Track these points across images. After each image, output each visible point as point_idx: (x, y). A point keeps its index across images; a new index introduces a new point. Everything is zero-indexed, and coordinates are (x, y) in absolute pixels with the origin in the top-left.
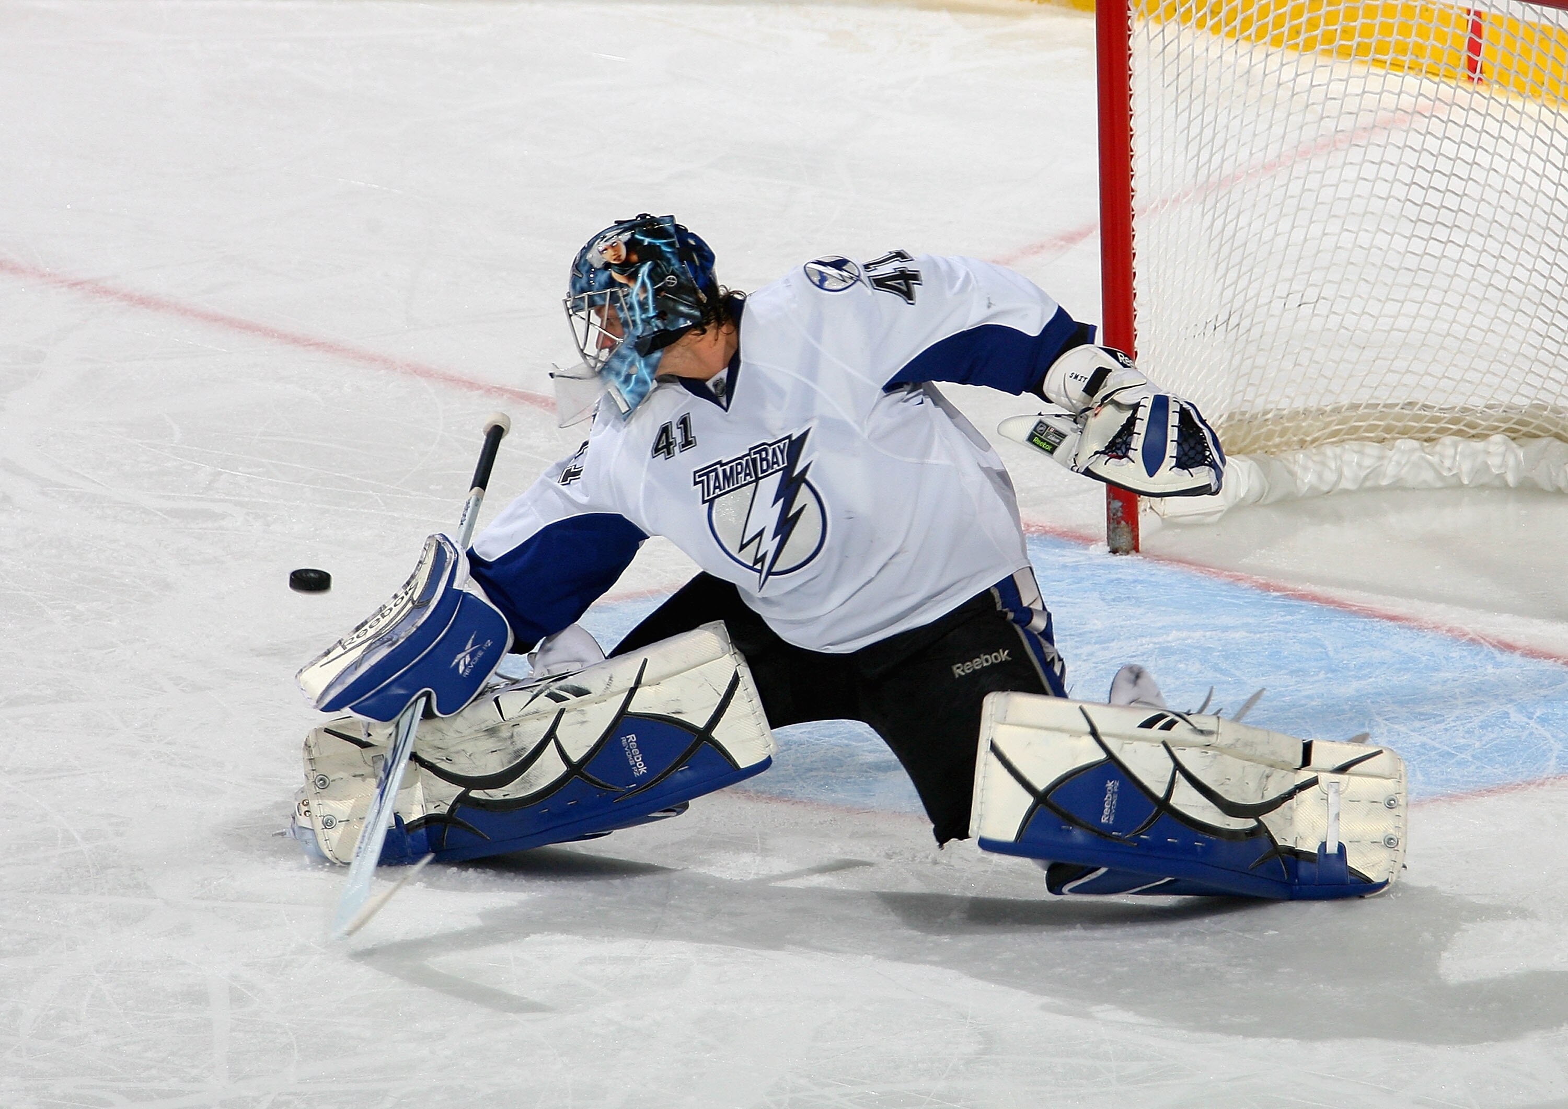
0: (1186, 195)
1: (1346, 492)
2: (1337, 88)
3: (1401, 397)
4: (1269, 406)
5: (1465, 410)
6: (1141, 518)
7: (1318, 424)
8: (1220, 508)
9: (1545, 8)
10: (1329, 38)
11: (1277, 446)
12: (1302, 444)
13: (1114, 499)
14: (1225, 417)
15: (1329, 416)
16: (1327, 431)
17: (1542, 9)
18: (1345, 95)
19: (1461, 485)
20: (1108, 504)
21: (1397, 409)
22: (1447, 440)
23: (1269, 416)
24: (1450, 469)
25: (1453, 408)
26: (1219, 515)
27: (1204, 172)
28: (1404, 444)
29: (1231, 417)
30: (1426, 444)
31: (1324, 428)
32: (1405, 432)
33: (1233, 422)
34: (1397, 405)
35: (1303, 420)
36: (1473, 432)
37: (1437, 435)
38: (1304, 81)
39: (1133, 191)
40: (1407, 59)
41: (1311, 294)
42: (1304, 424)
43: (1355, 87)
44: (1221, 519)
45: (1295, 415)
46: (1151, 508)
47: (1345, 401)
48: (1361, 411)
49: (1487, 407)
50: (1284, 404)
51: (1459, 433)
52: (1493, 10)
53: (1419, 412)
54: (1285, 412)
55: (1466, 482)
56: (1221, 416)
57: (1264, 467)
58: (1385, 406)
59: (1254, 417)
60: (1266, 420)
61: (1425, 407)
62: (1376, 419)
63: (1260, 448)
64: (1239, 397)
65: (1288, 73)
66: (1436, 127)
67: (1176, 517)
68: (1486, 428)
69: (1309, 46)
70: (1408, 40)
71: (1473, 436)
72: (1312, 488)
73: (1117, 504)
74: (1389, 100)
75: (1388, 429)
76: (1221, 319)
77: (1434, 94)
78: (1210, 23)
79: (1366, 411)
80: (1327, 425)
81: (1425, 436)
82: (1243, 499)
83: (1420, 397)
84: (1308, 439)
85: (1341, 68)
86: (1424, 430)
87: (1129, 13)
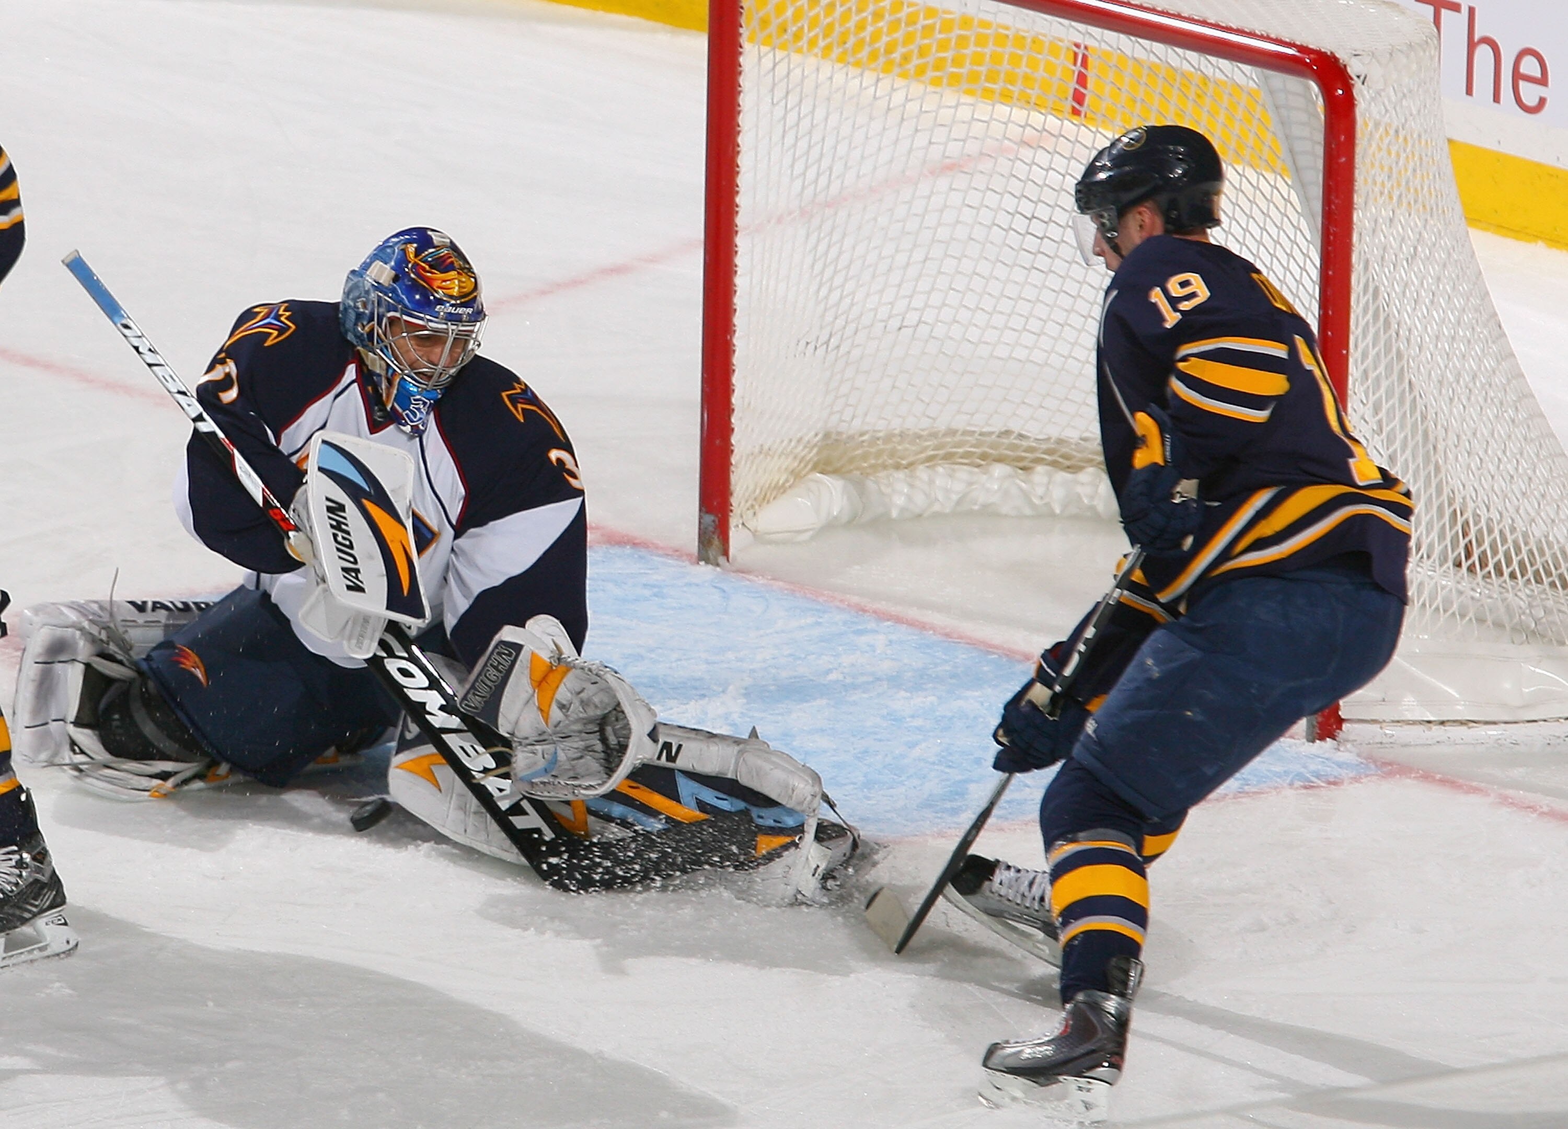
0: (790, 214)
1: (937, 516)
2: (945, 115)
3: (997, 426)
4: (866, 428)
5: (1060, 441)
6: (732, 533)
7: (914, 448)
8: (811, 527)
9: (1155, 44)
10: (939, 65)
11: (872, 466)
12: (897, 467)
13: (708, 512)
14: (820, 436)
15: (926, 440)
16: (923, 455)
17: (1151, 45)
18: (954, 122)
19: (1052, 515)
20: (700, 518)
21: (994, 437)
22: (1040, 469)
23: (865, 438)
24: (1042, 498)
25: (1049, 439)
26: (811, 532)
27: (809, 192)
28: (999, 470)
29: (827, 435)
30: (1020, 471)
31: (921, 452)
32: (1000, 460)
33: (829, 442)
34: (993, 433)
35: (900, 443)
36: (1067, 463)
37: (1031, 465)
38: (913, 107)
39: (737, 206)
40: (1015, 89)
41: (912, 318)
42: (899, 448)
43: (964, 113)
44: (812, 538)
45: (889, 438)
46: (743, 524)
47: (941, 426)
48: (958, 438)
49: (1081, 439)
50: (881, 425)
51: (1054, 464)
52: (1104, 46)
53: (1015, 441)
54: (881, 434)
55: (1058, 511)
56: (816, 435)
57: (860, 486)
58: (981, 434)
59: (851, 438)
60: (863, 442)
61: (1021, 436)
62: (972, 446)
63: (857, 469)
64: (835, 418)
65: (898, 97)
66: (1042, 158)
67: (766, 533)
68: (1081, 460)
69: (920, 71)
70: (1017, 70)
71: (1068, 467)
72: (903, 510)
73: (709, 519)
74: (997, 129)
75: (984, 457)
76: (823, 339)
77: (1041, 125)
78: (822, 43)
79: (962, 438)
80: (925, 449)
81: (1021, 464)
82: (835, 518)
83: (1016, 426)
84: (904, 462)
85: (950, 97)
86: (1022, 459)
87: (741, 30)
